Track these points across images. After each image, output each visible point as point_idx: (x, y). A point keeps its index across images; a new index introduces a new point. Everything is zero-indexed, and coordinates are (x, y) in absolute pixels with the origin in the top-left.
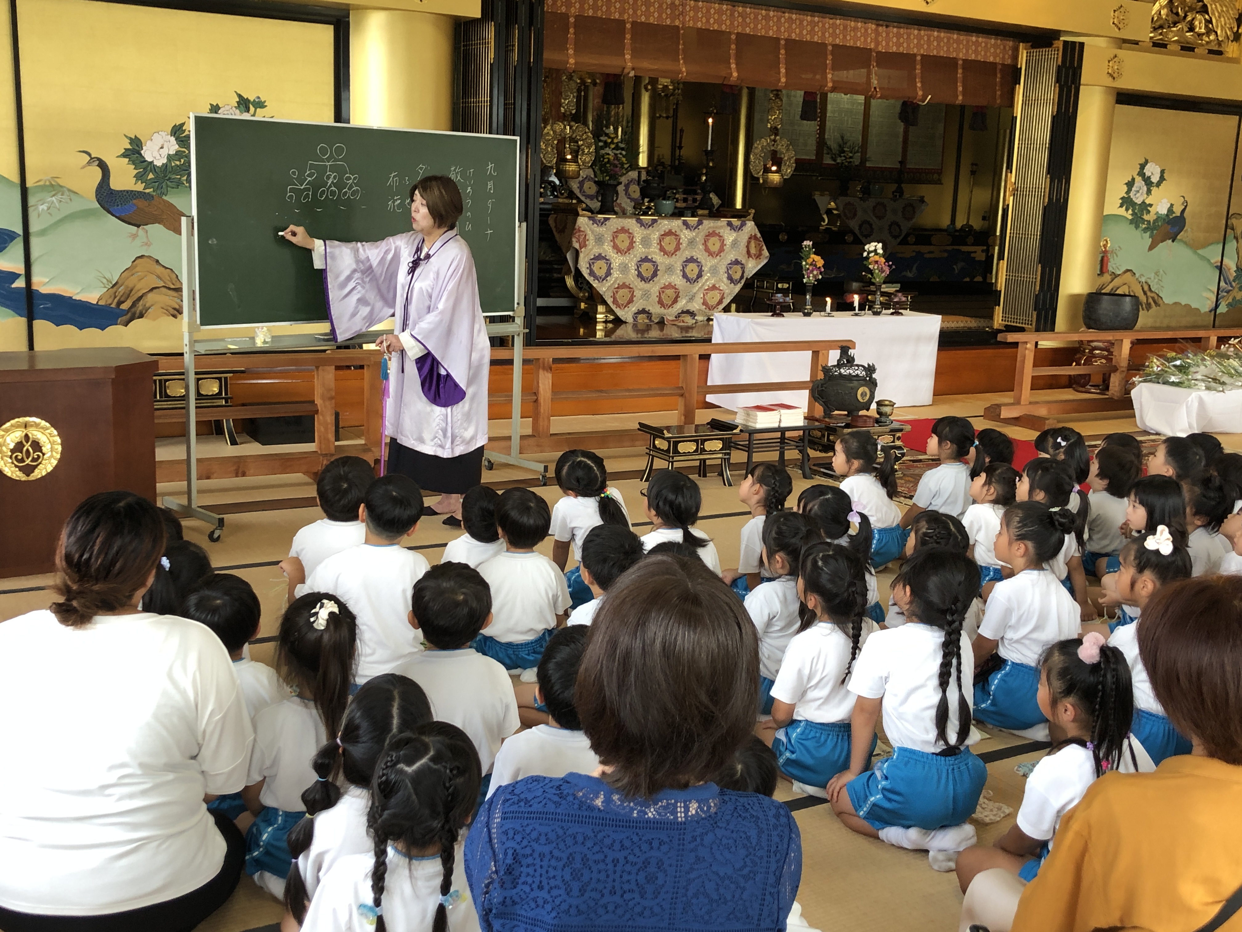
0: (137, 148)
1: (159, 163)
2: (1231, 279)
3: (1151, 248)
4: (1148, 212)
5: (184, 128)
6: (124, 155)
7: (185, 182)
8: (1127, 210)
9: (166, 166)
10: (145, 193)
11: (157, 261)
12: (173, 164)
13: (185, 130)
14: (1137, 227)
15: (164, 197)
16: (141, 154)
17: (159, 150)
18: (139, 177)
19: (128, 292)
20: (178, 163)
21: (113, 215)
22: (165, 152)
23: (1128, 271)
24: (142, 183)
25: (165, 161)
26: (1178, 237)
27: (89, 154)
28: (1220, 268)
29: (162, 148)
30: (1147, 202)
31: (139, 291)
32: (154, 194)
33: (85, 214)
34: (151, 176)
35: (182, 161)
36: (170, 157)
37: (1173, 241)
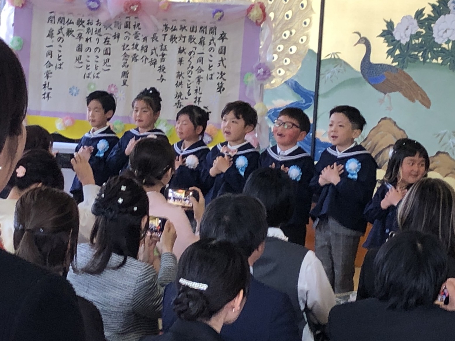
0: (390, 30)
1: (404, 42)
5: (424, 12)
6: (381, 35)
7: (420, 58)
9: (409, 44)
10: (392, 66)
11: (395, 123)
12: (413, 43)
13: (424, 14)
15: (405, 70)
16: (392, 35)
17: (405, 32)
18: (390, 53)
19: (373, 147)
20: (417, 41)
21: (370, 83)
22: (409, 33)
24: (391, 57)
25: (408, 40)
27: (360, 34)
29: (407, 29)
31: (380, 146)
32: (398, 67)
33: (353, 82)
34: (397, 52)
35: (420, 39)
36: (412, 37)
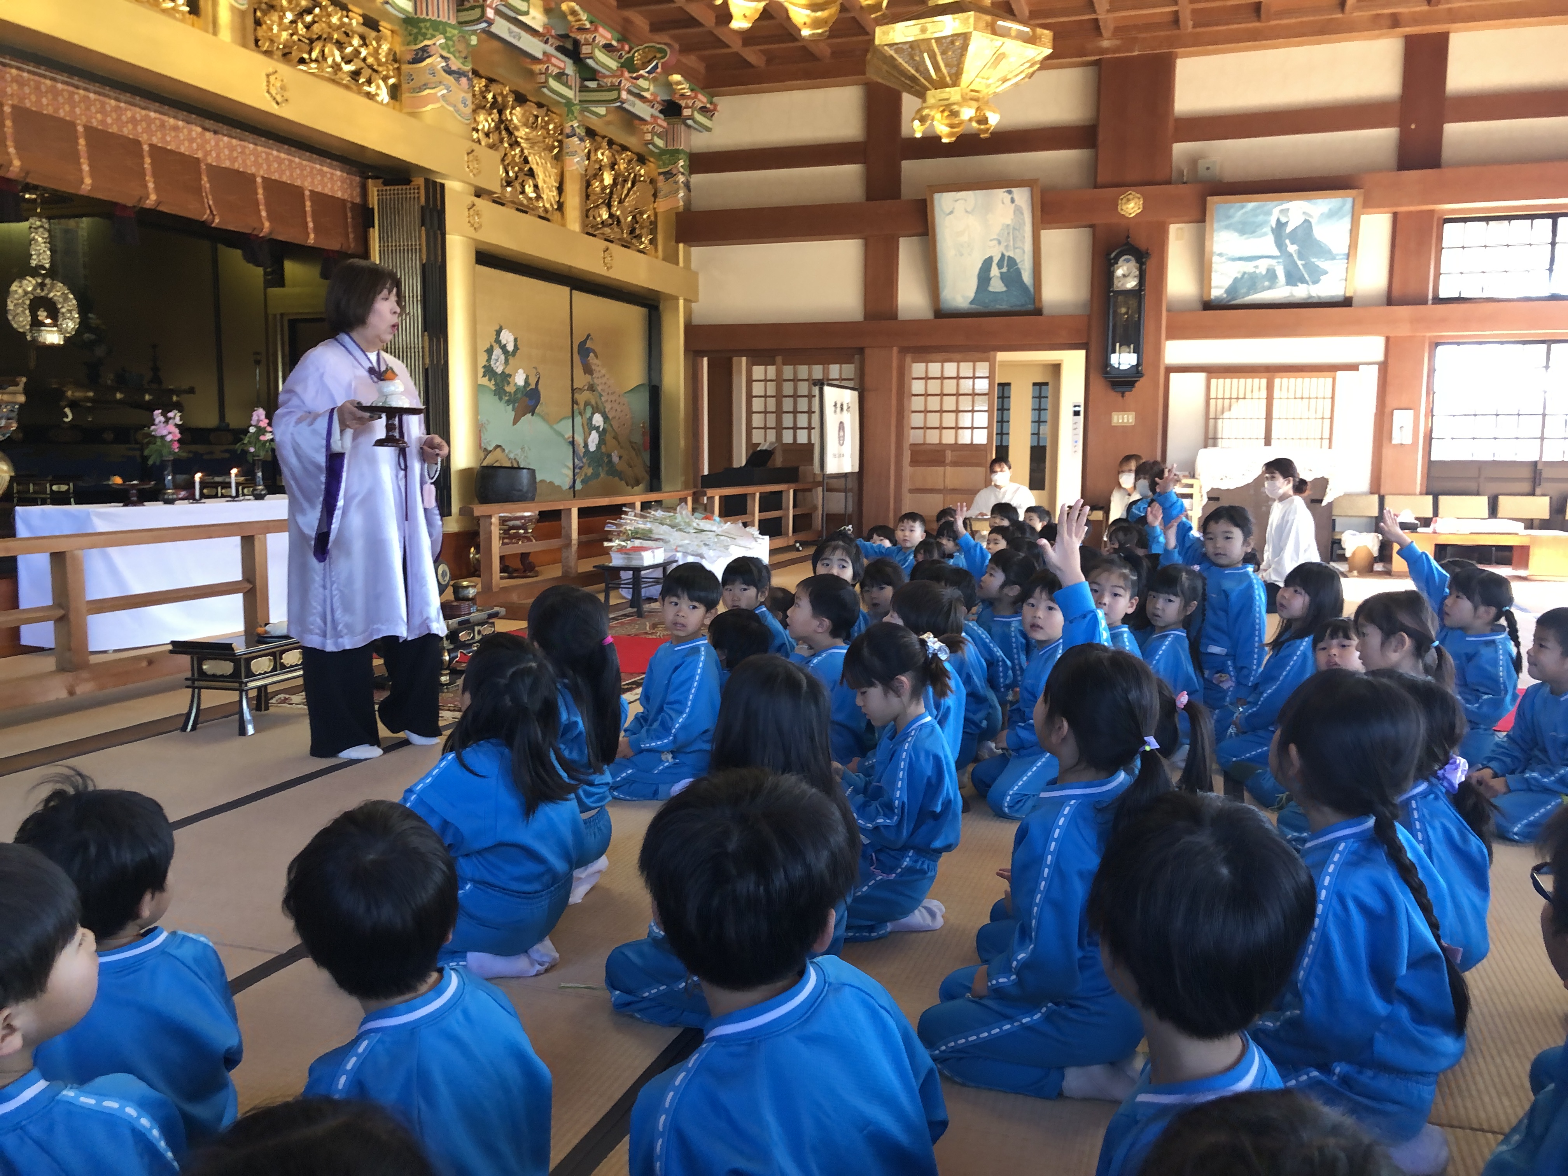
2: (582, 454)
3: (515, 422)
4: (509, 383)
8: (490, 380)
14: (501, 399)
23: (498, 446)
26: (536, 411)
28: (573, 443)
30: (507, 372)
37: (532, 415)
